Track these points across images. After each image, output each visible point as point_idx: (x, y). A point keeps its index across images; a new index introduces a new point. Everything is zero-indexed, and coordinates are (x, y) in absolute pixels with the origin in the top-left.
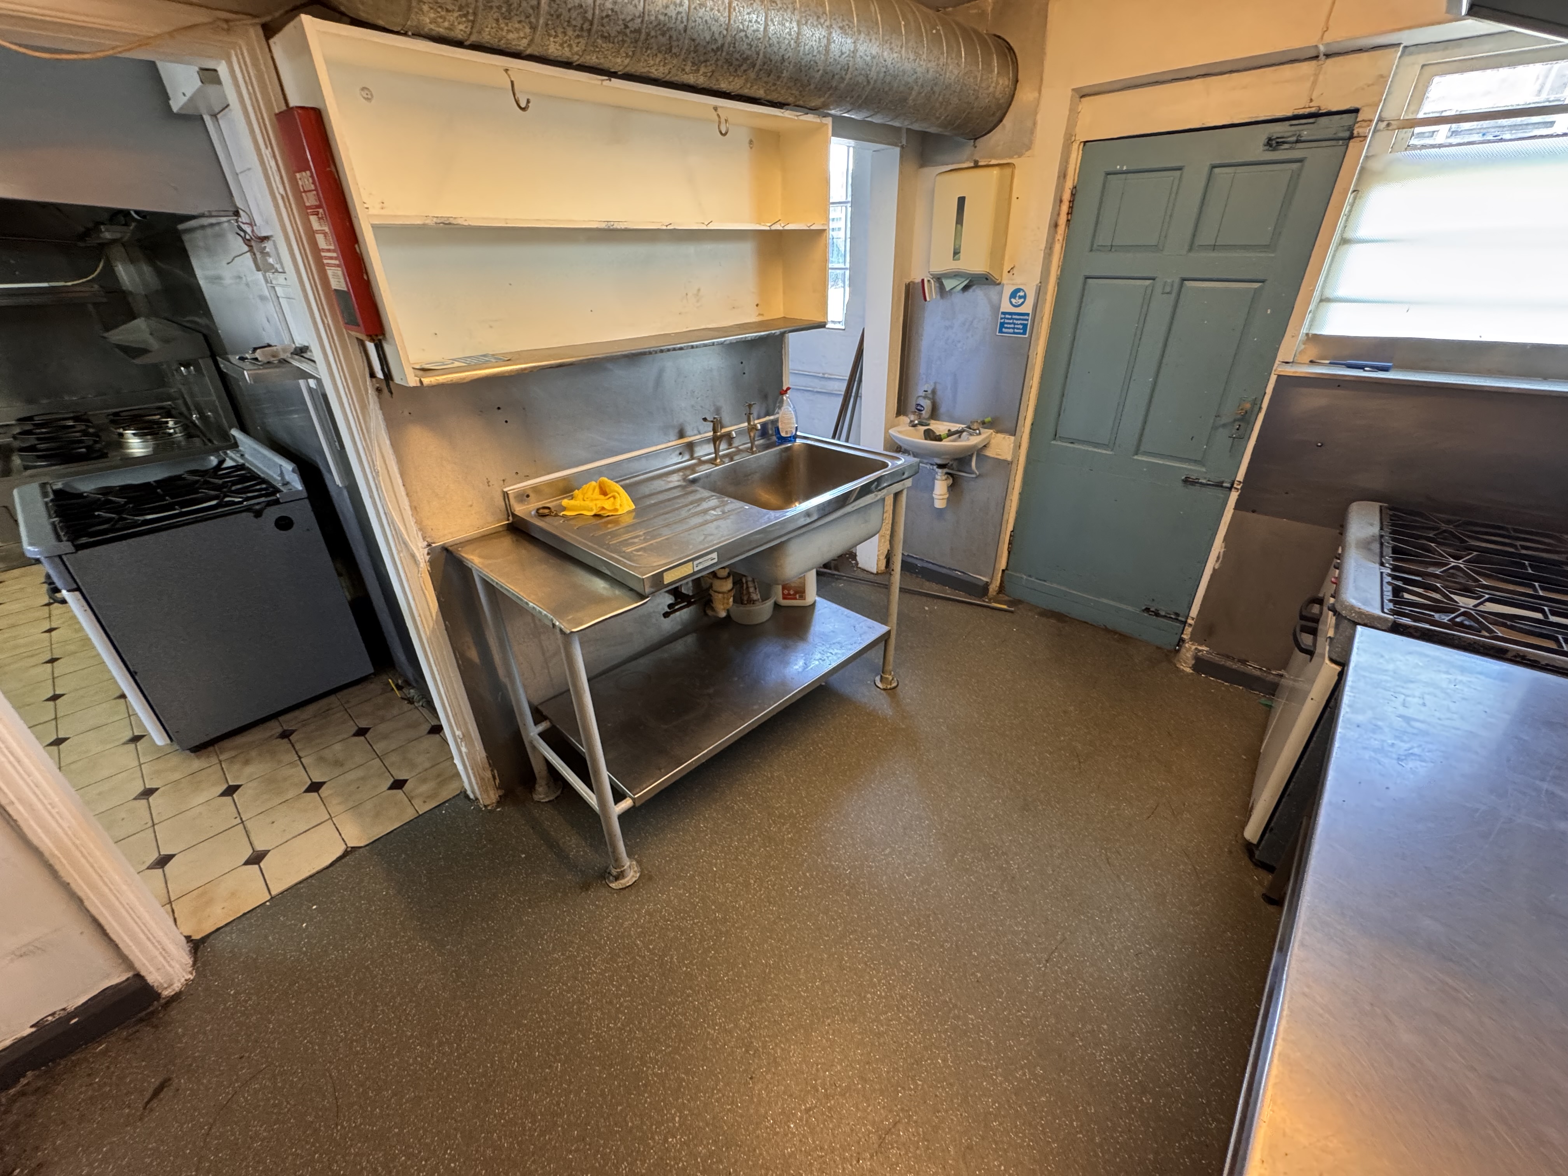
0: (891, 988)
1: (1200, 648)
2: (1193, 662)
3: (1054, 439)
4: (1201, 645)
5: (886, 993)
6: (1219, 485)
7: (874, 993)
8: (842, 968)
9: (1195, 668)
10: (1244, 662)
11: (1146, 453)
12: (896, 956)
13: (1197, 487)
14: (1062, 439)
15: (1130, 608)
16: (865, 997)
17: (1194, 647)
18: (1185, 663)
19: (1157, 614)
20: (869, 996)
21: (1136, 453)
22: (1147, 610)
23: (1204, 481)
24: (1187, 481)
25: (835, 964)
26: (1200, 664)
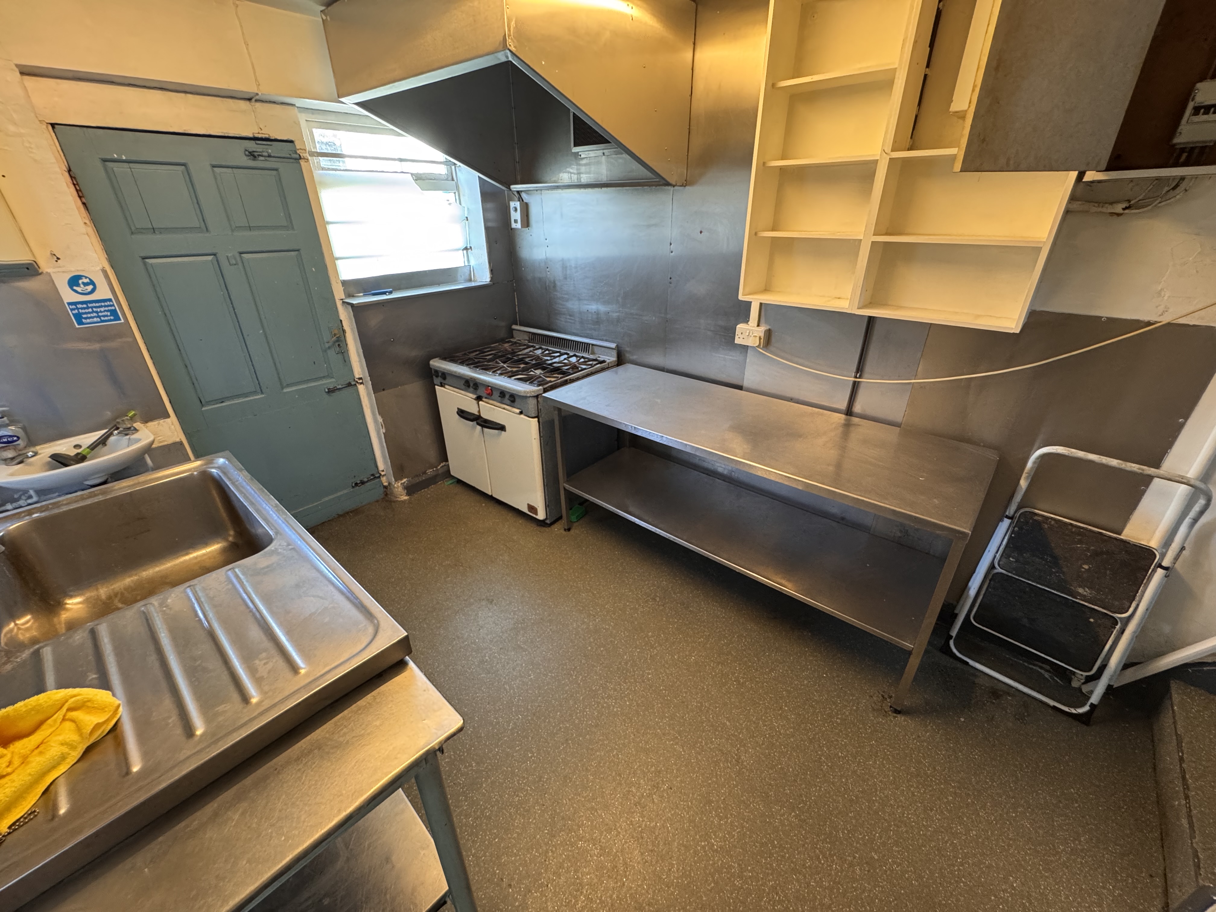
0: (609, 697)
1: (403, 482)
2: (406, 491)
3: (203, 406)
4: (401, 480)
5: (613, 699)
6: (349, 385)
7: (614, 707)
8: (597, 726)
9: (408, 494)
10: (425, 473)
11: (288, 385)
12: (589, 691)
13: (337, 393)
14: (209, 403)
15: (345, 491)
16: (616, 712)
17: (399, 484)
18: (402, 495)
19: (363, 483)
20: (615, 710)
21: (283, 388)
22: (356, 484)
23: (340, 387)
24: (330, 391)
25: (594, 729)
26: (410, 490)
